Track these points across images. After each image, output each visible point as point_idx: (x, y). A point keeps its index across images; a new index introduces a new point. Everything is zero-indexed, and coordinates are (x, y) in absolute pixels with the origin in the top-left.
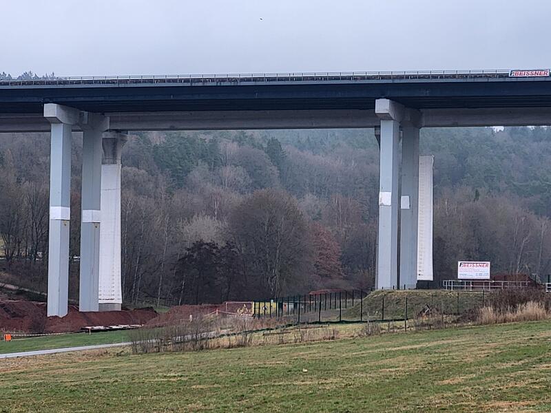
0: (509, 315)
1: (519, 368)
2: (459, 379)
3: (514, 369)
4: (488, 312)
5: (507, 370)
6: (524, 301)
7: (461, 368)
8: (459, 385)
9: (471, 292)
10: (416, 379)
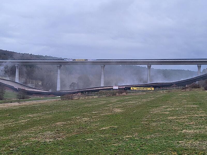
0: (121, 95)
1: (120, 103)
2: (110, 105)
3: (119, 103)
4: (117, 94)
5: (118, 104)
6: (123, 92)
7: (111, 103)
8: (110, 106)
9: (115, 91)
10: (104, 104)
